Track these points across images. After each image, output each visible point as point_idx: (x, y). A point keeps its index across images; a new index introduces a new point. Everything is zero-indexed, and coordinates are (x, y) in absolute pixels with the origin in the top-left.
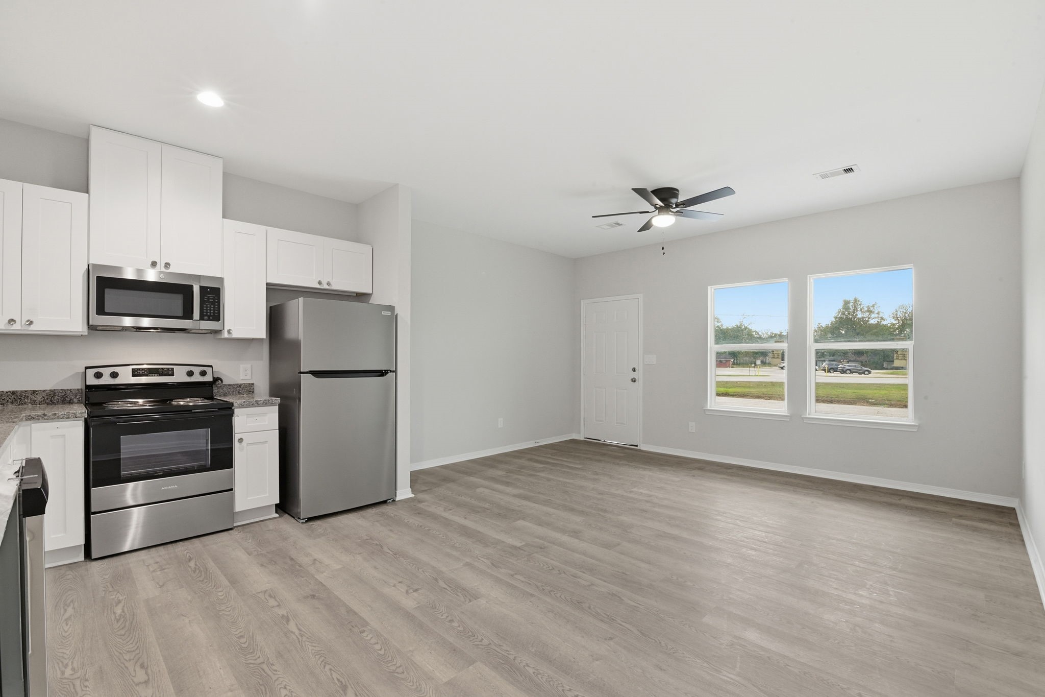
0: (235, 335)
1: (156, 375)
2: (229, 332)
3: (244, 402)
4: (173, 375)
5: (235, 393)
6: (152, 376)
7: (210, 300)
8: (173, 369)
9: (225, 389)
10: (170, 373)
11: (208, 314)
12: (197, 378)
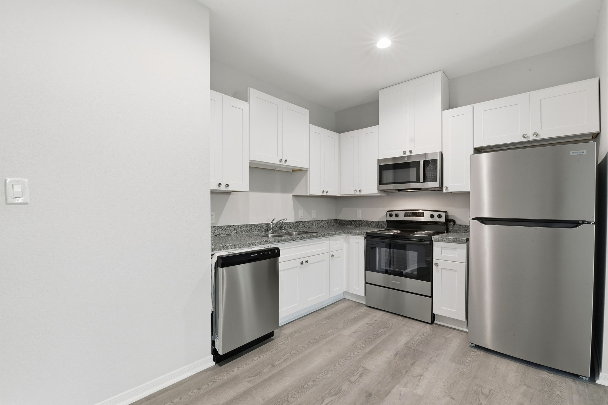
0: (450, 190)
1: (415, 216)
2: (447, 188)
3: (439, 238)
4: (423, 216)
5: (464, 231)
6: (413, 217)
7: (431, 168)
8: (424, 213)
9: (457, 228)
10: (422, 215)
11: (430, 177)
12: (436, 219)
